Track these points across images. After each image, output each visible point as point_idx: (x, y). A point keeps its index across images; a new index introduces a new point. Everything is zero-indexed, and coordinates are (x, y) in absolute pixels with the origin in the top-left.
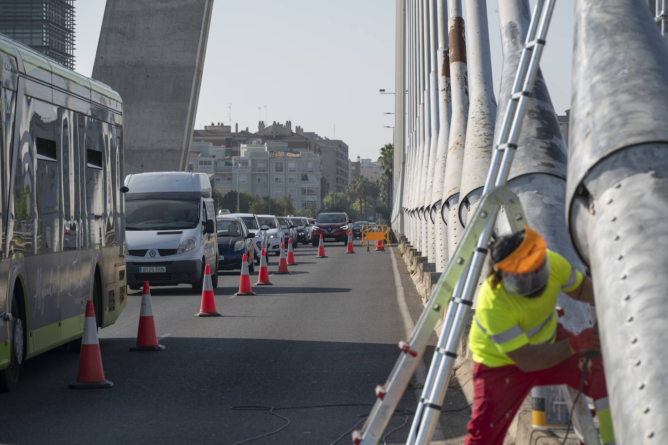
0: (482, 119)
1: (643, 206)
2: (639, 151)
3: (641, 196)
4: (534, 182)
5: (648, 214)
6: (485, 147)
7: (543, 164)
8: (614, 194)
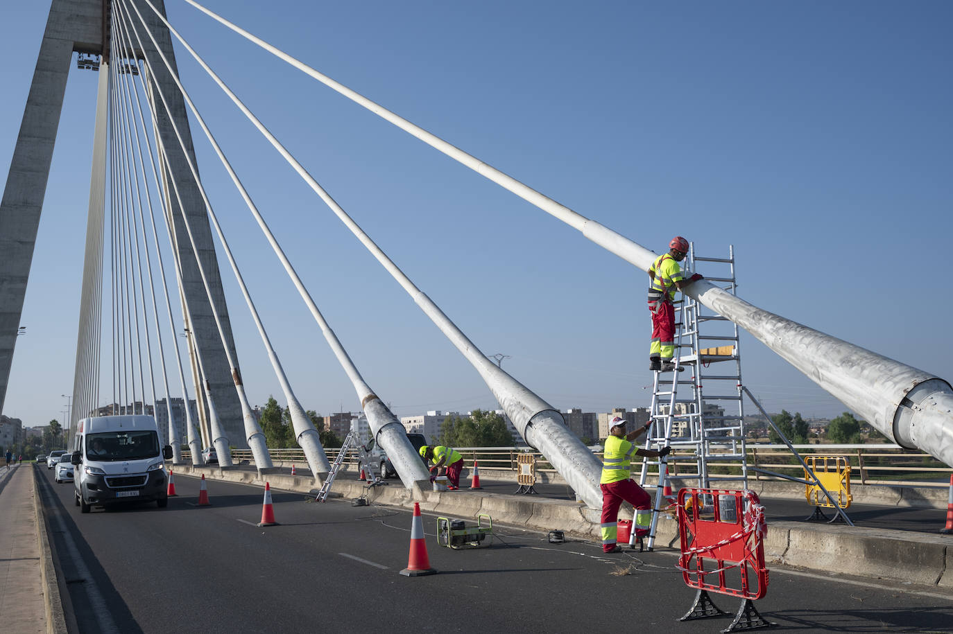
1: (554, 426)
2: (543, 413)
4: (390, 426)
5: (556, 428)
7: (394, 420)
8: (542, 423)
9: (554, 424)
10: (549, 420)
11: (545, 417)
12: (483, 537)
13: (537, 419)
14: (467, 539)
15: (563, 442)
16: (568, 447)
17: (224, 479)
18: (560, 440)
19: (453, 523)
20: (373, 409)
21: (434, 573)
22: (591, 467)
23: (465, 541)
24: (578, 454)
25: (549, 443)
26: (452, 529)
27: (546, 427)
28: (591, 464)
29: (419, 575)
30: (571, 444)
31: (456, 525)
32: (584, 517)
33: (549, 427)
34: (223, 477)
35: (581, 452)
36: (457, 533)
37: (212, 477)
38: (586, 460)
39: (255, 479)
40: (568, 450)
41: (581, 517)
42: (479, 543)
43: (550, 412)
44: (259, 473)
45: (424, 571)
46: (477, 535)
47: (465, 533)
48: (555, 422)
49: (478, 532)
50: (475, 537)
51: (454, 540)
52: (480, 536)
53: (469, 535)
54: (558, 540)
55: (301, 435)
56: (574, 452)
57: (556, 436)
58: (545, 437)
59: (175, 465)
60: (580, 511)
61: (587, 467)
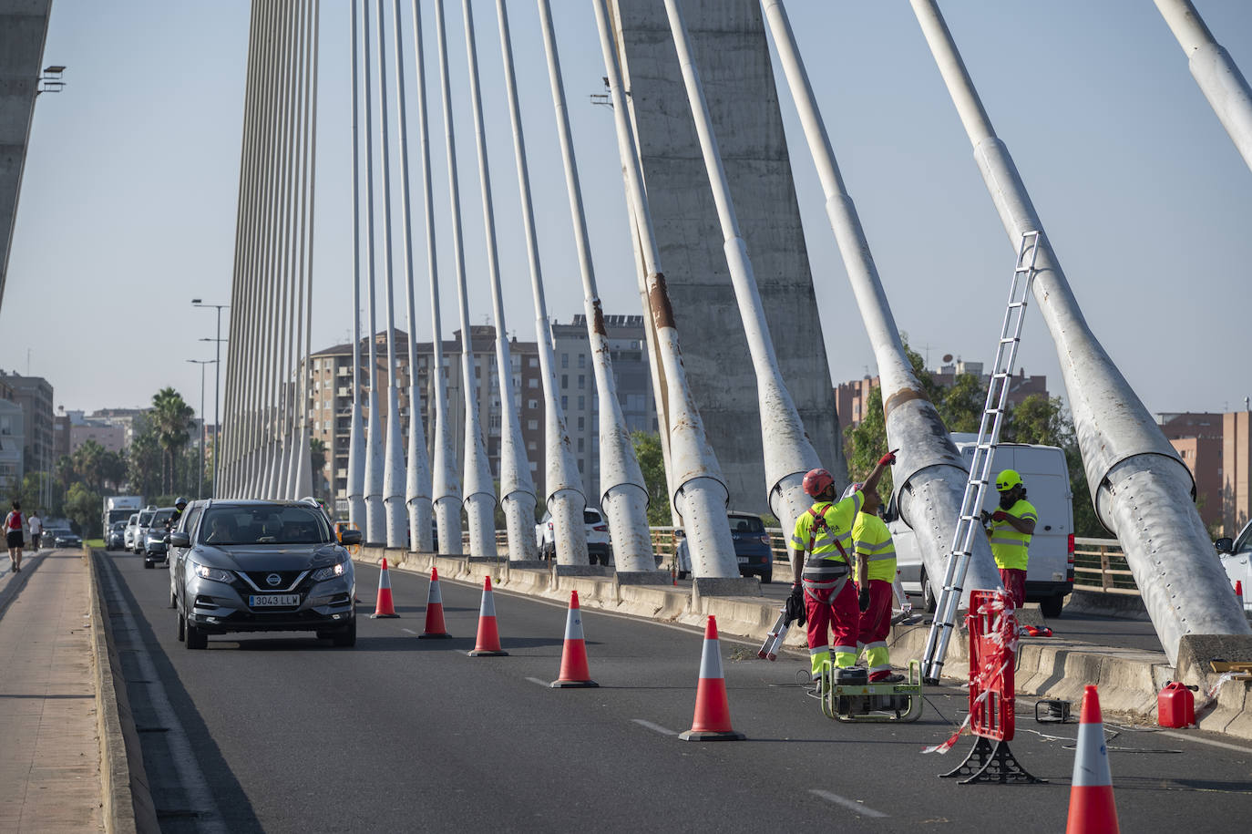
0: (779, 404)
1: (1148, 490)
2: (1140, 458)
3: (1146, 485)
4: (940, 472)
5: (1153, 495)
6: (789, 433)
7: (945, 457)
8: (1128, 483)
9: (1151, 486)
10: (1145, 477)
11: (1139, 469)
12: (904, 705)
13: (1120, 472)
14: (869, 704)
15: (1152, 526)
16: (1157, 536)
17: (622, 609)
18: (1148, 522)
19: (842, 672)
20: (902, 426)
21: (735, 738)
22: (1184, 581)
23: (866, 709)
24: (1173, 554)
25: (1130, 524)
26: (842, 681)
27: (1132, 491)
28: (1189, 574)
29: (703, 739)
30: (1168, 530)
31: (849, 676)
32: (1155, 684)
33: (1139, 491)
34: (620, 602)
35: (1180, 549)
36: (849, 690)
37: (595, 605)
38: (1182, 567)
39: (685, 609)
40: (1156, 543)
41: (1151, 684)
42: (899, 716)
43: (1153, 459)
44: (694, 591)
45: (716, 734)
46: (892, 697)
47: (865, 691)
48: (1155, 481)
49: (892, 693)
50: (887, 702)
51: (843, 704)
52: (898, 701)
53: (875, 696)
54: (1055, 719)
55: (777, 487)
56: (1166, 547)
57: (1144, 511)
58: (1125, 513)
59: (516, 565)
60: (1152, 672)
61: (1179, 581)
